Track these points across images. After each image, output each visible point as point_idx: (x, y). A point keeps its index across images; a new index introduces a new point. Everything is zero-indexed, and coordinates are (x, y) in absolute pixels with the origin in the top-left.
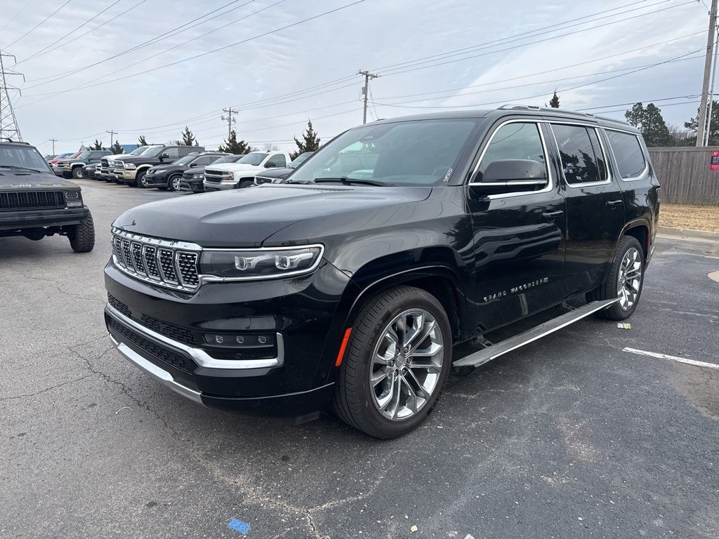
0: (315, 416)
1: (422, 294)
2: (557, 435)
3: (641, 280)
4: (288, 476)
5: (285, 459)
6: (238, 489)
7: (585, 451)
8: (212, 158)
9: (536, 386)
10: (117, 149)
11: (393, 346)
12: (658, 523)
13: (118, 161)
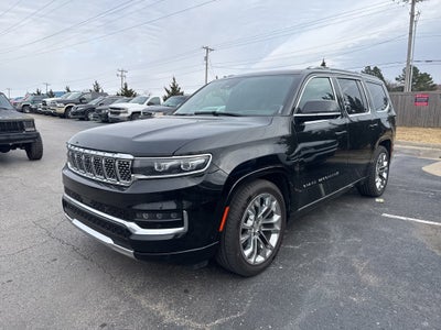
0: (206, 263)
1: (269, 184)
2: (353, 270)
3: (387, 172)
4: (190, 303)
5: (186, 291)
6: (158, 312)
7: (372, 280)
8: (113, 100)
9: (334, 239)
10: (51, 95)
11: (252, 217)
12: (426, 324)
13: (53, 102)
